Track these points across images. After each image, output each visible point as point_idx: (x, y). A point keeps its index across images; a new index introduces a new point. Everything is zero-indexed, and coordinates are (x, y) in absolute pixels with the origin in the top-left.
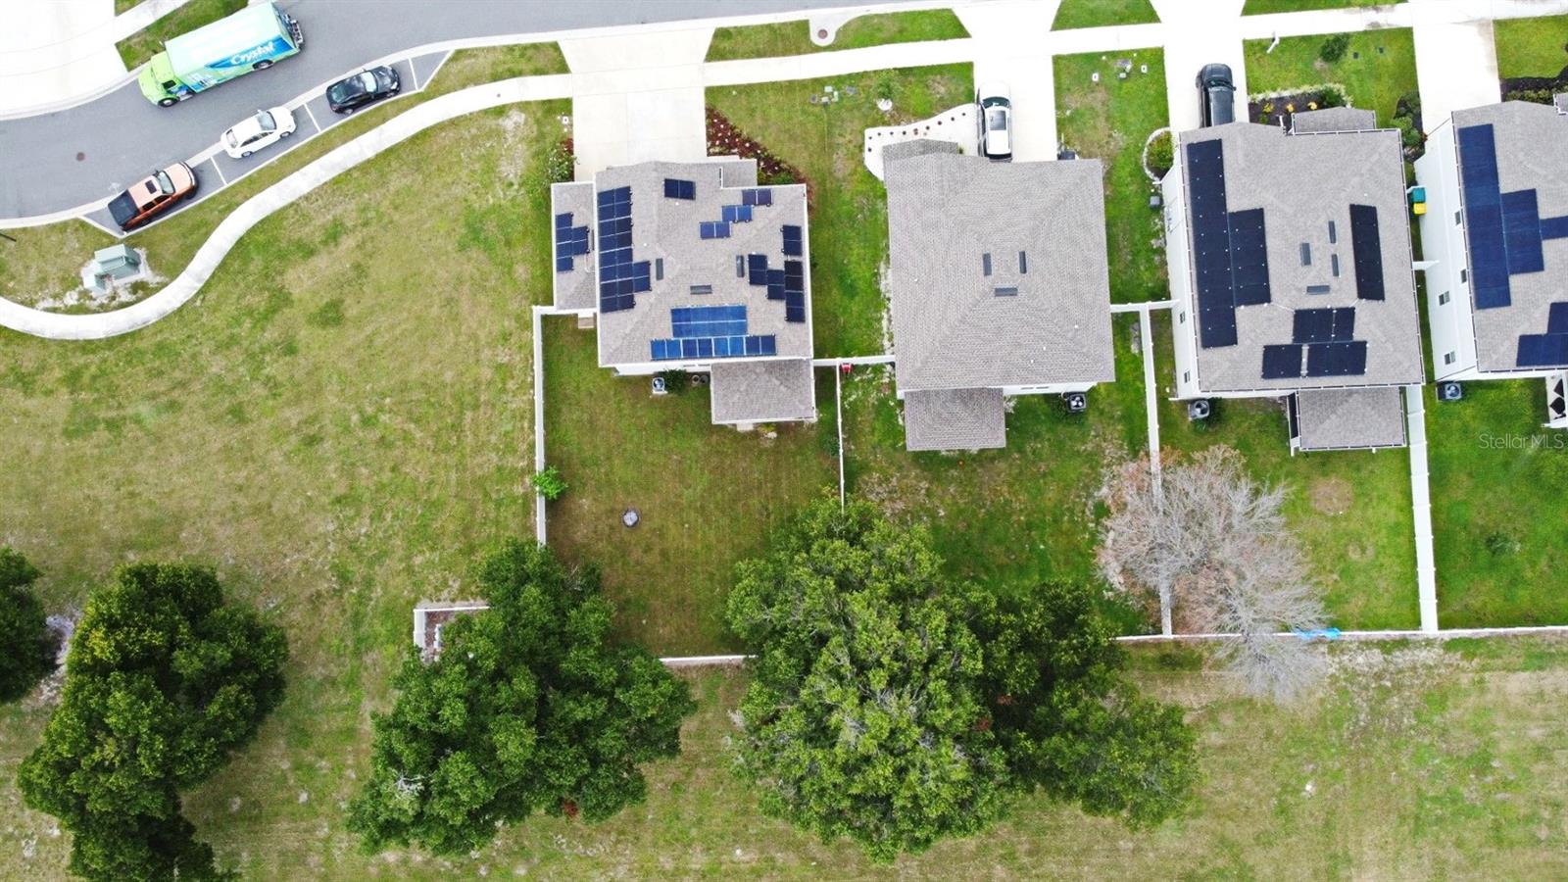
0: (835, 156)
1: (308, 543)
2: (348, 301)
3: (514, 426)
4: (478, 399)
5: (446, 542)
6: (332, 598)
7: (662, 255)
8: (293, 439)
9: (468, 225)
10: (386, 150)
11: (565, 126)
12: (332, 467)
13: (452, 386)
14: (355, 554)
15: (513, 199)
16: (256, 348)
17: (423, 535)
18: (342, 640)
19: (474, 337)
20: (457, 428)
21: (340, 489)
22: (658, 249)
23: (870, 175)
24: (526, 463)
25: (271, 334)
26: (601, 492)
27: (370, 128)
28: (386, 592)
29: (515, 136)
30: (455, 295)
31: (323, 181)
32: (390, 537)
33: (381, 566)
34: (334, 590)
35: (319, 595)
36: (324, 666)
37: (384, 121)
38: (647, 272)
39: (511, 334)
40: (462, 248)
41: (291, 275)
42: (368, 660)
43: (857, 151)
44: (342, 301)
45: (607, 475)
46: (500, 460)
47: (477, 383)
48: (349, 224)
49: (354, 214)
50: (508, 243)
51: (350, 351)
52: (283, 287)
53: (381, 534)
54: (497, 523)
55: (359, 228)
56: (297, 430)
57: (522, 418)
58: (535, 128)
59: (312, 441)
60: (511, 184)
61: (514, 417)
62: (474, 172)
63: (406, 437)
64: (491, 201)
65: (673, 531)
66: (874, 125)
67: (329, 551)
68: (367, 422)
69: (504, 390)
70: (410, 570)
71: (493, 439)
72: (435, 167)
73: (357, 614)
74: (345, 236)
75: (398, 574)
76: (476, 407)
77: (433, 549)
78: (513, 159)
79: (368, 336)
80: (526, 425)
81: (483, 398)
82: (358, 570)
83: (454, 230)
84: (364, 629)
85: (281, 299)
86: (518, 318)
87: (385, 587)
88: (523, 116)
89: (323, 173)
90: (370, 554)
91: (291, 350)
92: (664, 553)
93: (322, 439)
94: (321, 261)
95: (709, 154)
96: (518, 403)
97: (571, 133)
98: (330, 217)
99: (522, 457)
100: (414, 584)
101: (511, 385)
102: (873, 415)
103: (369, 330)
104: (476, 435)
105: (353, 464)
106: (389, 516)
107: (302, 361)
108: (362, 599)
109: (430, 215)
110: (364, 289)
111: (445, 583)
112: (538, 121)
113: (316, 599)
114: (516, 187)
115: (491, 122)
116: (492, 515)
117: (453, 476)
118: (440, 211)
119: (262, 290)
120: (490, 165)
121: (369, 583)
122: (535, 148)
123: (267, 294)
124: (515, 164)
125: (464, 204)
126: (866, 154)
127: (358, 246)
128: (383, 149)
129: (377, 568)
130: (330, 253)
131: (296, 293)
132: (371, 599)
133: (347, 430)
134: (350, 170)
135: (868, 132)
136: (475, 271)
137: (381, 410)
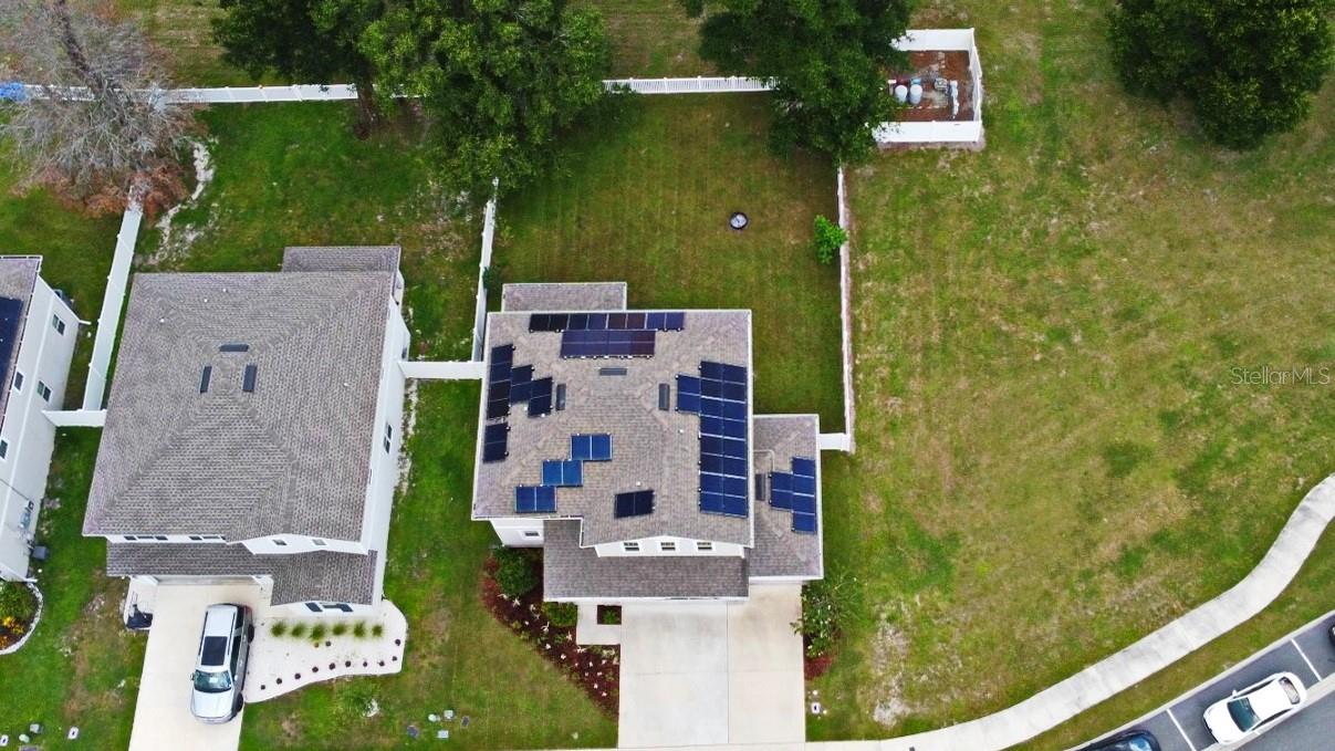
0: (447, 637)
1: (1120, 210)
2: (1100, 476)
3: (879, 325)
4: (925, 356)
5: (956, 207)
6: (1085, 157)
7: (658, 414)
8: (1152, 318)
9: (948, 568)
10: (1068, 676)
11: (816, 700)
12: (1100, 287)
13: (957, 372)
14: (1063, 198)
15: (886, 600)
16: (1215, 423)
17: (984, 214)
18: (1069, 116)
19: (932, 428)
20: (949, 326)
21: (1086, 264)
22: (666, 423)
23: (402, 608)
24: (864, 285)
25: (1198, 438)
26: (774, 251)
27: (1094, 709)
28: (1023, 159)
29: (888, 688)
30: (961, 480)
31: (1154, 635)
32: (1022, 213)
33: (1030, 185)
34: (1083, 164)
35: (1101, 159)
36: (1086, 92)
37: (1076, 719)
38: (680, 398)
39: (886, 429)
40: (953, 538)
41: (1181, 511)
42: (1036, 98)
43: (416, 643)
44: (1108, 475)
45: (766, 266)
46: (895, 290)
47: (926, 375)
48: (1109, 575)
49: (1104, 587)
50: (892, 541)
51: (1091, 414)
52: (1190, 495)
53: (1034, 217)
54: (897, 225)
55: (1096, 569)
56: (1148, 327)
57: (869, 334)
58: (859, 698)
59: (1129, 314)
60: (890, 619)
61: (880, 337)
62: (943, 641)
63: (1010, 317)
64: (917, 598)
65: (689, 207)
66: (388, 677)
67: (1094, 201)
68: (1062, 335)
69: (893, 366)
70: (997, 180)
71: (904, 312)
72: (997, 650)
73: (1054, 140)
74: (1114, 558)
75: (1009, 177)
76: (926, 348)
77: (972, 199)
78: (889, 655)
79: (1071, 432)
80: (864, 326)
81: (918, 358)
82: (1057, 181)
83: (966, 561)
84: (1044, 125)
85: (1190, 480)
86: (876, 448)
87: (1024, 166)
88: (876, 718)
89: (1154, 647)
90: (1044, 197)
91: (1169, 419)
92: (701, 187)
93: (1115, 316)
94: (1143, 526)
95: (617, 648)
96: (875, 351)
97: (808, 689)
98: (1139, 586)
99: (868, 290)
100: (990, 167)
101: (885, 372)
102: (443, 320)
103: (1069, 440)
104: (926, 316)
105: (1075, 289)
106: (1025, 233)
107: (1151, 404)
108: (1051, 154)
109: (999, 583)
110: (1080, 490)
111: (954, 165)
112: (856, 709)
113: (1103, 153)
114: (884, 616)
115: (922, 709)
116: (902, 231)
117: (950, 274)
118: (985, 588)
119: (1217, 494)
120: (920, 651)
121: (1043, 169)
122: (858, 670)
123: (1211, 488)
124: (883, 647)
125: (954, 597)
126: (403, 639)
127: (1095, 545)
128: (1073, 677)
129: (1036, 183)
130: (1132, 537)
131: (1171, 487)
132: (1039, 154)
133: (1085, 326)
134: (1117, 650)
135: (395, 668)
136: (935, 508)
137: (1045, 348)
